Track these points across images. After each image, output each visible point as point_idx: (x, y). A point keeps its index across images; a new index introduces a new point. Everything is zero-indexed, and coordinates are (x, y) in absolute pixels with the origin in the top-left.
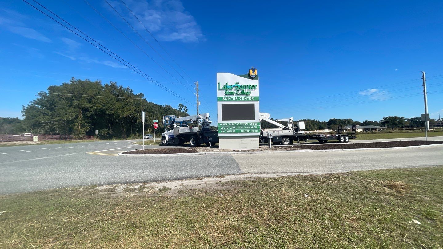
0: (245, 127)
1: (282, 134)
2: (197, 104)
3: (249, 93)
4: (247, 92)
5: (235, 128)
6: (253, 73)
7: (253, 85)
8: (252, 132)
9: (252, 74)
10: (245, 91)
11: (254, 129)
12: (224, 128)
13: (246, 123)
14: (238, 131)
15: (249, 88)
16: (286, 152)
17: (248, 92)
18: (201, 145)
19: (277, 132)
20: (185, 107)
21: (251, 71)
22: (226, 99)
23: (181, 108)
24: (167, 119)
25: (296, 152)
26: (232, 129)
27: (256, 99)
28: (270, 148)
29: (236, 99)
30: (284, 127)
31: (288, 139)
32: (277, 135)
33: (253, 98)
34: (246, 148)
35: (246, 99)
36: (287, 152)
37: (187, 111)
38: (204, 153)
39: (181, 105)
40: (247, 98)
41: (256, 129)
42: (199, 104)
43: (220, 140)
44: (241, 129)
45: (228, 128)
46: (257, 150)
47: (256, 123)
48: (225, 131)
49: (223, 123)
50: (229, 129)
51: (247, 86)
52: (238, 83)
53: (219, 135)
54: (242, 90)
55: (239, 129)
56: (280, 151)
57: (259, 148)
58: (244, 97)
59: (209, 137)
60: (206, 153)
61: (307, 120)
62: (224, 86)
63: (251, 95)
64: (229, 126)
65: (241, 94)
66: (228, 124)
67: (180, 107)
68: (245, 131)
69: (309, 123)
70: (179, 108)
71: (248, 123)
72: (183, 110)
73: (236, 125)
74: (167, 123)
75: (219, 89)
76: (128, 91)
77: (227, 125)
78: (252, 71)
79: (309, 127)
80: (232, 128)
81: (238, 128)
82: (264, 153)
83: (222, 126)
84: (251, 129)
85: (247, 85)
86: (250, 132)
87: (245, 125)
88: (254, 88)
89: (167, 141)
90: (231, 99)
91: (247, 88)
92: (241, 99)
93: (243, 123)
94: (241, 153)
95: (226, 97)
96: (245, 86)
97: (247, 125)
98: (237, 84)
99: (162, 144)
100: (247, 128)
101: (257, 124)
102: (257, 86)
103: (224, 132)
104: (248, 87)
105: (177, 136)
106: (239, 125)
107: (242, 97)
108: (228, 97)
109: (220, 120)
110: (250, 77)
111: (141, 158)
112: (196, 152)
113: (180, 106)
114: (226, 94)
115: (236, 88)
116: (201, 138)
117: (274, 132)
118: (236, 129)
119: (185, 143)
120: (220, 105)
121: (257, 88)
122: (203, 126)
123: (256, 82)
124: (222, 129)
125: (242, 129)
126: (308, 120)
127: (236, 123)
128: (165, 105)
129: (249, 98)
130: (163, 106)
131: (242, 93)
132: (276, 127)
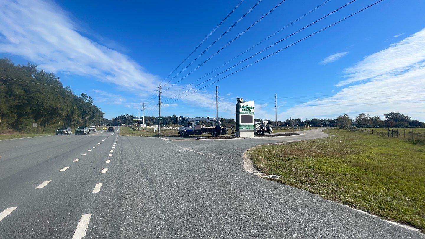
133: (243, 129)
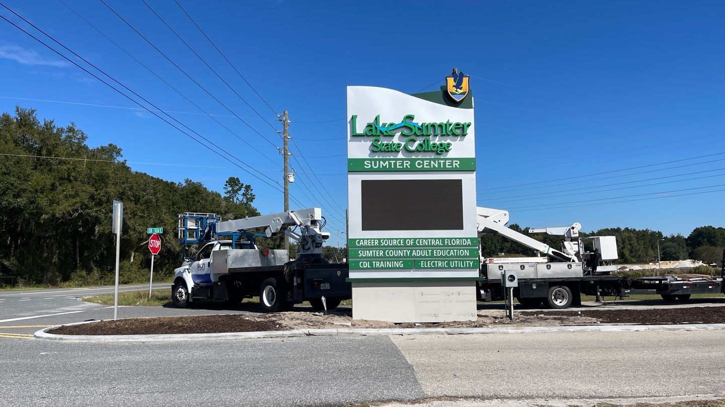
0: (432, 253)
1: (545, 275)
2: (286, 178)
3: (446, 149)
4: (438, 143)
5: (400, 253)
6: (458, 85)
7: (458, 124)
8: (454, 268)
9: (454, 90)
10: (431, 143)
11: (460, 257)
12: (369, 254)
13: (435, 239)
14: (412, 264)
15: (444, 133)
16: (560, 332)
17: (441, 145)
18: (295, 306)
19: (532, 269)
20: (248, 187)
21: (451, 82)
22: (375, 165)
23: (235, 192)
24: (191, 225)
25: (592, 331)
26: (394, 257)
27: (466, 166)
28: (510, 317)
29: (407, 164)
30: (553, 252)
31: (565, 290)
32: (532, 277)
33: (456, 164)
34: (435, 315)
35: (436, 166)
36: (564, 332)
37: (251, 199)
38: (306, 331)
39: (233, 182)
40: (439, 164)
41: (467, 256)
42: (292, 179)
43: (356, 291)
44: (421, 256)
45: (381, 254)
46: (470, 324)
47: (467, 239)
48: (371, 264)
49: (363, 239)
50: (384, 258)
51: (440, 126)
52: (410, 118)
53: (353, 275)
54: (423, 138)
55: (414, 257)
56: (542, 328)
57: (475, 319)
58: (430, 160)
59: (320, 282)
60: (312, 331)
61: (623, 229)
62: (369, 126)
63: (450, 155)
64: (384, 246)
65: (421, 149)
66: (380, 243)
67: (230, 189)
68: (434, 264)
69: (630, 238)
70: (229, 192)
71: (443, 239)
72: (240, 197)
73: (404, 244)
74: (191, 236)
75: (355, 136)
76: (70, 137)
77: (376, 243)
78: (455, 81)
79: (631, 251)
80: (393, 253)
81: (411, 253)
82: (493, 333)
83: (362, 246)
84: (452, 256)
85: (438, 123)
86: (449, 268)
87: (434, 246)
88: (458, 132)
89: (190, 292)
90: (390, 164)
91: (438, 131)
92: (419, 164)
93: (425, 239)
94: (420, 333)
95: (375, 160)
96: (433, 126)
97: (438, 246)
98: (408, 121)
99: (174, 303)
100: (438, 253)
101: (469, 242)
102: (469, 126)
103: (367, 265)
104: (443, 129)
105: (222, 278)
106: (414, 245)
107: (423, 160)
108: (379, 160)
109: (356, 231)
110: (449, 101)
111: (105, 347)
112: (281, 327)
113: (231, 186)
114: (375, 149)
115: (406, 132)
116: (295, 284)
117: (522, 267)
118: (403, 257)
119: (245, 300)
120: (355, 183)
121: (471, 131)
122: (303, 248)
123: (464, 116)
124: (362, 257)
125: (425, 257)
126: (627, 229)
127: (405, 239)
128: (187, 181)
129: (445, 164)
130: (177, 183)
131: (425, 147)
132: (529, 252)
133: (373, 269)
